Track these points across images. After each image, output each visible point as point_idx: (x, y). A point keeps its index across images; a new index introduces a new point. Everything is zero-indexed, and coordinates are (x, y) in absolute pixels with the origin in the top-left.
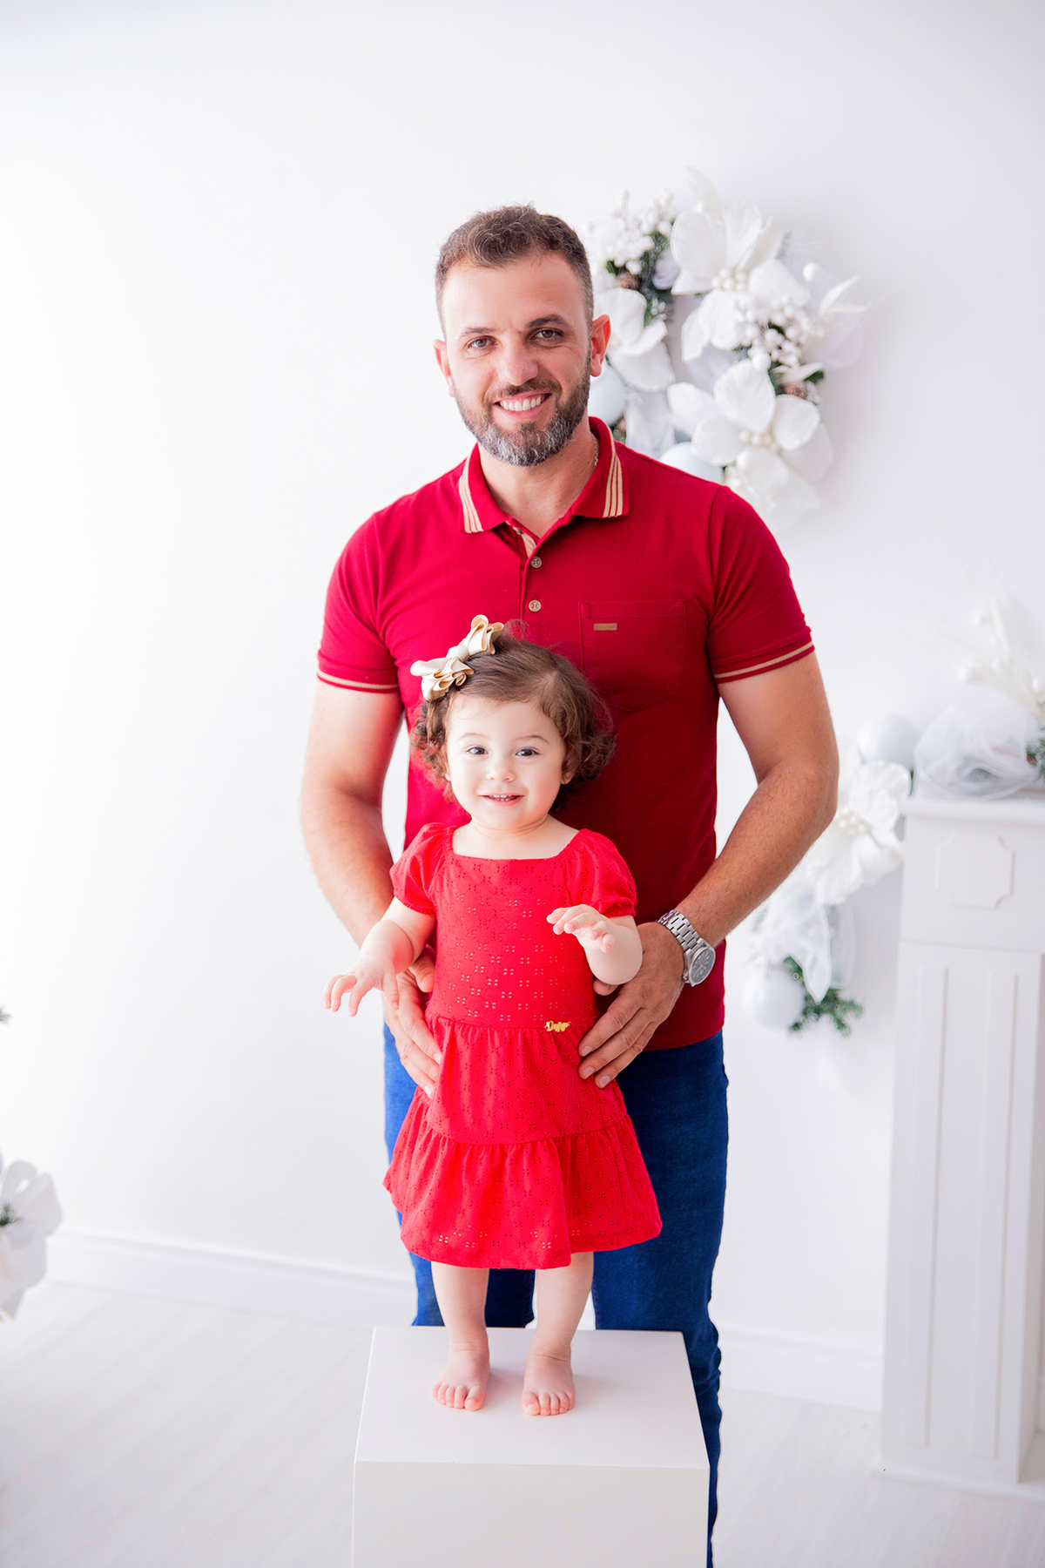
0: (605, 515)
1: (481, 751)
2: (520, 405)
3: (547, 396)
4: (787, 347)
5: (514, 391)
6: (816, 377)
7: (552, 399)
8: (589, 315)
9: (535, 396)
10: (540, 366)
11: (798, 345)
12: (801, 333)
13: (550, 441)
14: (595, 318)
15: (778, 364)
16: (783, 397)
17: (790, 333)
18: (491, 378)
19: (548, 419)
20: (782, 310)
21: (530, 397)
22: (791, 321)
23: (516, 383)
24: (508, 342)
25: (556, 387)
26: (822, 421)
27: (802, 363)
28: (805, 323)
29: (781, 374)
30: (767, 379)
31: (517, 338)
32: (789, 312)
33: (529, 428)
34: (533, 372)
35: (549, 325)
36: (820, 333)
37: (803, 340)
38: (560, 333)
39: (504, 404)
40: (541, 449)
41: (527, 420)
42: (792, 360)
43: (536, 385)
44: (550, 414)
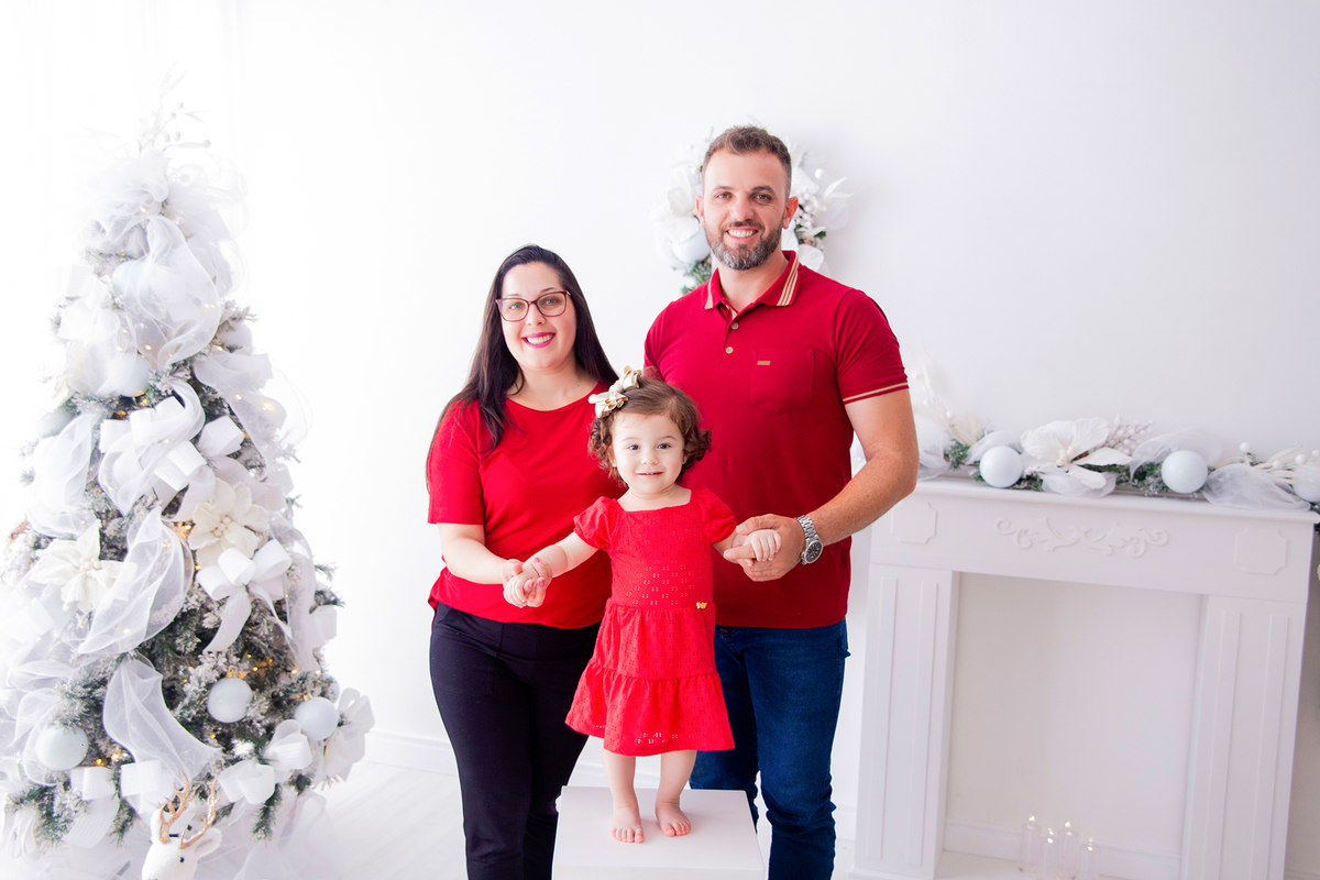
0: (778, 304)
1: (636, 447)
2: (740, 233)
3: (756, 231)
4: (805, 217)
5: (738, 224)
6: (821, 235)
7: (759, 234)
8: (787, 194)
9: (749, 230)
10: (755, 214)
11: (812, 215)
12: (813, 209)
13: (754, 257)
14: (791, 196)
15: (800, 226)
16: (803, 246)
17: (807, 209)
18: (727, 216)
19: (755, 245)
20: (803, 196)
21: (747, 230)
22: (807, 202)
23: (740, 219)
24: (739, 196)
25: (762, 227)
26: (825, 260)
27: (814, 226)
28: (816, 203)
29: (802, 232)
30: (794, 235)
31: (745, 194)
32: (806, 196)
33: (743, 248)
34: (750, 215)
35: (764, 192)
36: (825, 209)
37: (814, 213)
38: (769, 198)
39: (731, 232)
40: (748, 260)
41: (743, 242)
42: (808, 224)
43: (750, 223)
44: (756, 243)
